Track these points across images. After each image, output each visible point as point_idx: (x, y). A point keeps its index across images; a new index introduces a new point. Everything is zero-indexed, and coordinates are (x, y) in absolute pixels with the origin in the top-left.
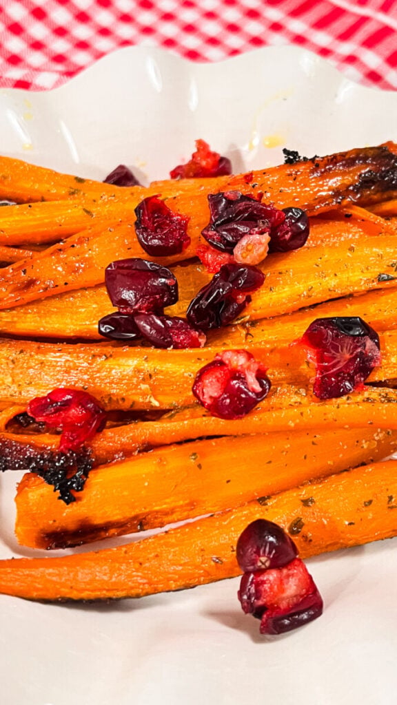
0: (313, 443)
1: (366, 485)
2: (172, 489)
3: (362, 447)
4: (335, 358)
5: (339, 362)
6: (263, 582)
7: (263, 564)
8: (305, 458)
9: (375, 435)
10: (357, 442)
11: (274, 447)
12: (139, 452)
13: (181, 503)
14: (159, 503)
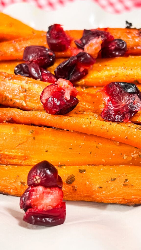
0: (97, 147)
1: (116, 171)
2: (17, 145)
3: (123, 158)
4: (117, 103)
5: (119, 106)
6: (33, 190)
7: (36, 180)
8: (91, 153)
9: (132, 154)
10: (121, 154)
11: (75, 142)
12: (7, 121)
13: (20, 154)
14: (8, 150)
